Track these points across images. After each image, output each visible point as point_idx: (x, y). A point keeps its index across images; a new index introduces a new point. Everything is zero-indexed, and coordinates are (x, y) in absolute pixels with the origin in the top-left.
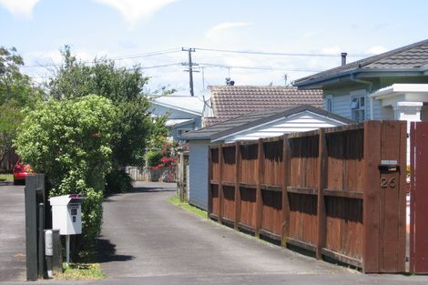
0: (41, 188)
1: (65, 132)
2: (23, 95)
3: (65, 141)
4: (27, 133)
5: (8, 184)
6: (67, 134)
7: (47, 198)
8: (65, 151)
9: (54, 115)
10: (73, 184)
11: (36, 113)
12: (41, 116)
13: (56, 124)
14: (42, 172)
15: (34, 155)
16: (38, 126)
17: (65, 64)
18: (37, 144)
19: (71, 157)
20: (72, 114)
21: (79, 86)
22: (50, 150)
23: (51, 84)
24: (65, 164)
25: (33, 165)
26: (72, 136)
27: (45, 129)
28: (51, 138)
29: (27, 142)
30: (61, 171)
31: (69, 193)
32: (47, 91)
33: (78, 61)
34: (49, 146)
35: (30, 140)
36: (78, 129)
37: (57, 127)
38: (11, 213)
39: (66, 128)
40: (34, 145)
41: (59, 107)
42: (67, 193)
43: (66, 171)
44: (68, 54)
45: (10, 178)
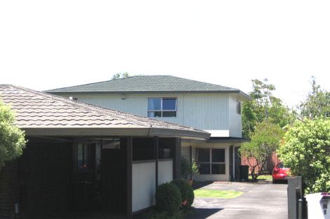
0: (299, 187)
1: (318, 143)
2: (279, 115)
3: (316, 151)
4: (288, 144)
5: (268, 182)
6: (319, 146)
7: (303, 195)
8: (317, 158)
9: (308, 131)
10: (324, 185)
11: (295, 129)
12: (298, 132)
13: (310, 138)
14: (299, 175)
15: (293, 162)
16: (296, 140)
17: (312, 91)
18: (296, 153)
19: (322, 164)
20: (323, 130)
21: (323, 107)
22: (305, 158)
23: (301, 106)
24: (317, 169)
25: (292, 169)
26: (322, 147)
27: (302, 142)
28: (307, 149)
29: (287, 151)
30: (314, 174)
31: (321, 191)
32: (299, 112)
33: (321, 89)
34: (304, 155)
35: (290, 150)
36: (327, 142)
37: (311, 140)
38: (272, 205)
39: (318, 140)
40: (293, 153)
41: (312, 124)
42: (319, 191)
43: (318, 175)
44: (314, 82)
45: (270, 178)
